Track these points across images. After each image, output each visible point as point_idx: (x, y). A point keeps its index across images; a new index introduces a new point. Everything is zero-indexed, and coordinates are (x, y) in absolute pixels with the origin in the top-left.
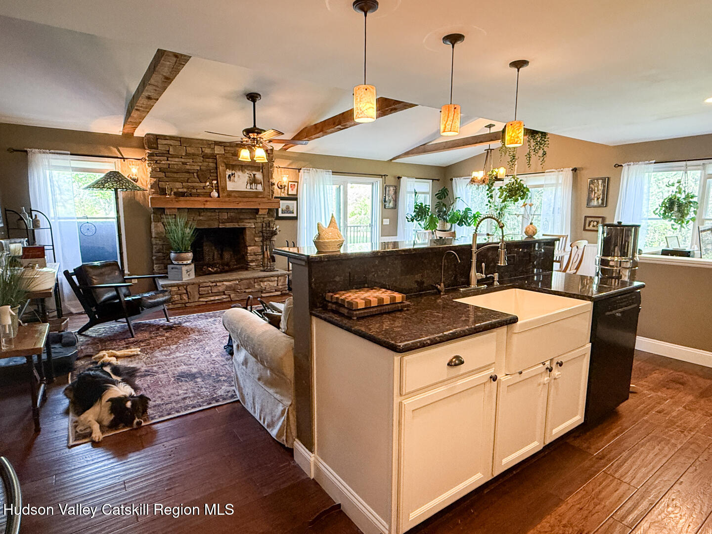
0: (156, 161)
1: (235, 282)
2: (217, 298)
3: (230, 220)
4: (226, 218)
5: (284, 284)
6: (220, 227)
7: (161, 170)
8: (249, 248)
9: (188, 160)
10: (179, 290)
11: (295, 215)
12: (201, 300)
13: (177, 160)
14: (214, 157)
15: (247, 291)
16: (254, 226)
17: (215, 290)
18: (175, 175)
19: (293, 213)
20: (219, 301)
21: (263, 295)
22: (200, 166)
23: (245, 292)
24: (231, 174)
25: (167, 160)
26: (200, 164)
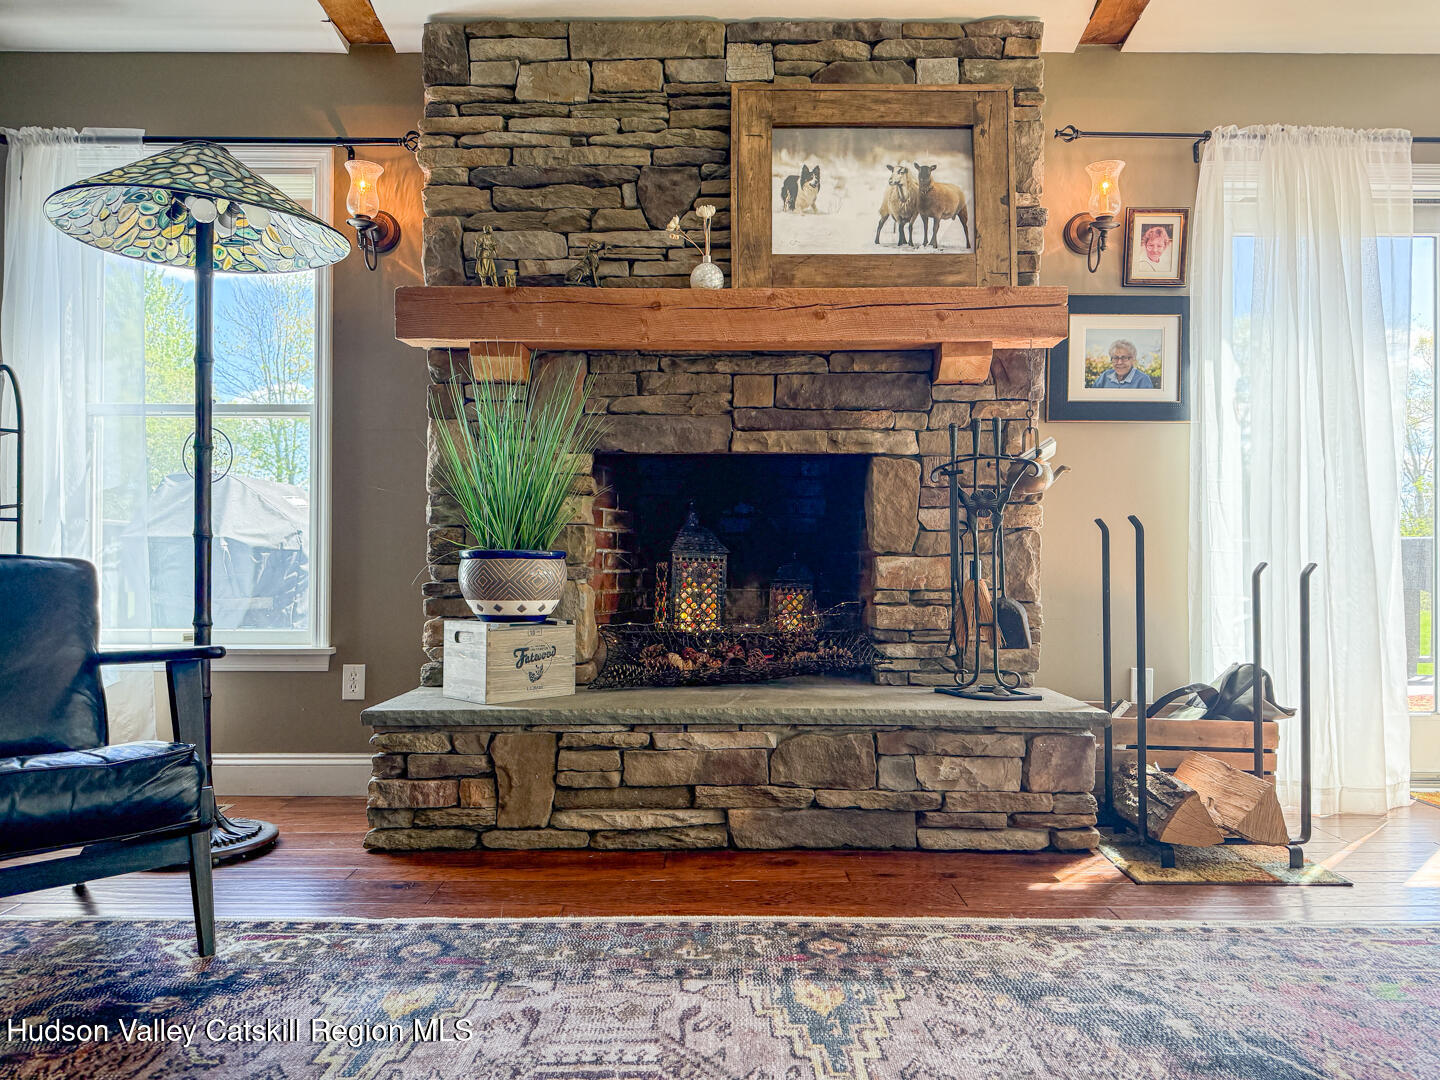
0: (458, 136)
1: (752, 739)
2: (648, 819)
3: (789, 413)
4: (769, 402)
5: (1068, 783)
6: (738, 447)
7: (481, 180)
8: (884, 565)
9: (598, 124)
10: (453, 751)
11: (1167, 393)
12: (568, 819)
13: (545, 124)
14: (719, 98)
15: (830, 798)
16: (913, 449)
17: (642, 771)
18: (536, 198)
19: (1156, 383)
20: (664, 842)
21: (931, 839)
22: (651, 148)
23: (815, 805)
24: (798, 172)
25: (506, 129)
26: (651, 138)
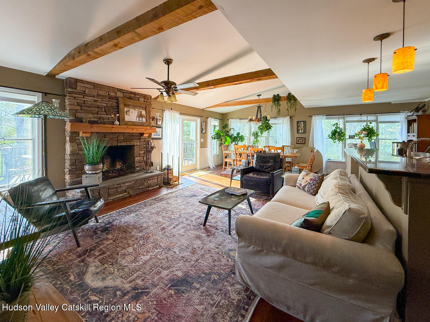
0: (75, 97)
1: (131, 183)
2: (121, 195)
3: (125, 140)
4: (123, 139)
5: (161, 180)
6: (118, 145)
7: (78, 104)
8: (136, 158)
9: (99, 99)
10: (94, 193)
12: (109, 198)
13: (91, 98)
14: (117, 99)
15: (140, 187)
16: (139, 144)
17: (119, 190)
18: (89, 109)
19: (160, 136)
20: (122, 198)
21: (149, 189)
22: (107, 104)
23: (139, 188)
24: (127, 110)
25: (84, 98)
26: (107, 102)
